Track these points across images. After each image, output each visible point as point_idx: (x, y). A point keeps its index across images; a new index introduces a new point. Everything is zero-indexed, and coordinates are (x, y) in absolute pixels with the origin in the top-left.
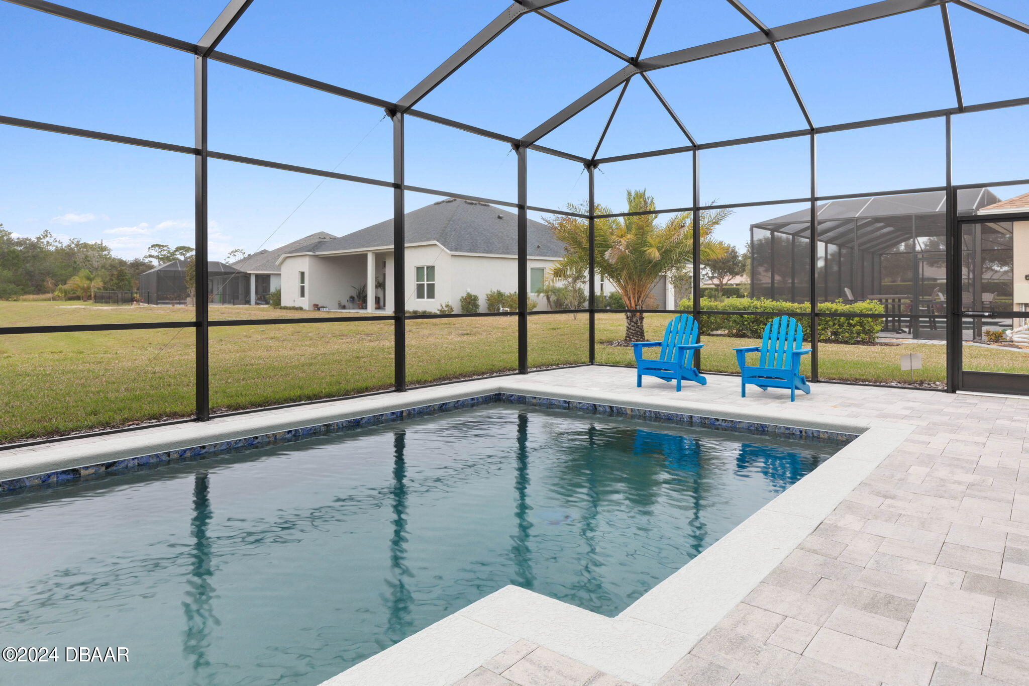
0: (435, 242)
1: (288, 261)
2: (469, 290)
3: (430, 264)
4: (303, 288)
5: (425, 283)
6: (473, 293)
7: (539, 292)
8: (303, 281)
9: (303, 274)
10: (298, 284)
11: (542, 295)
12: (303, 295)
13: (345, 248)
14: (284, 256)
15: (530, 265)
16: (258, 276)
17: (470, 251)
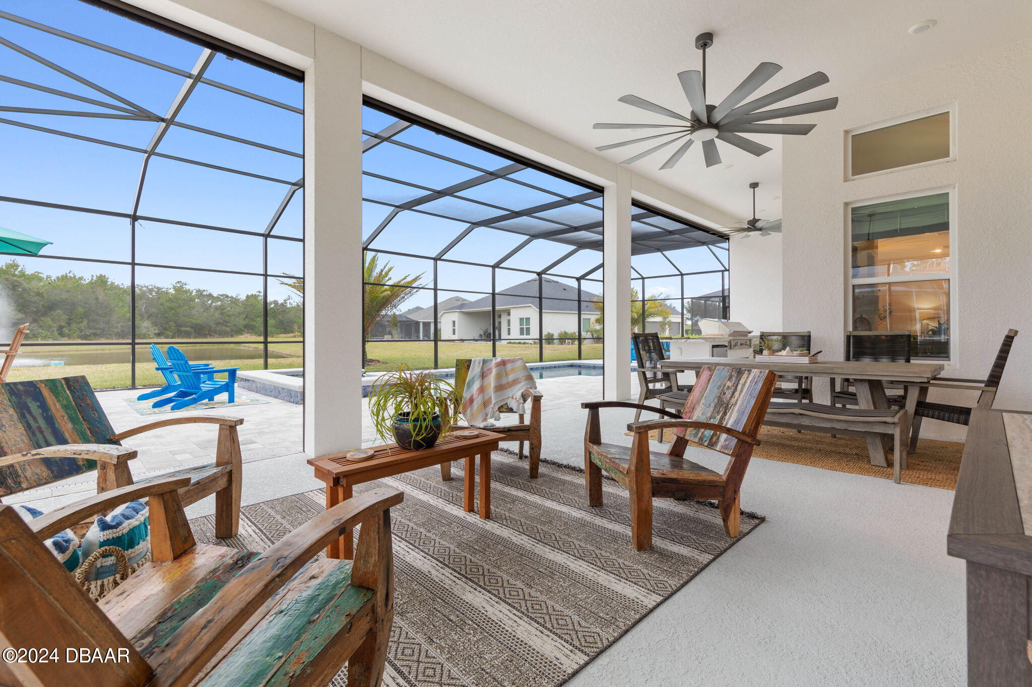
0: (531, 305)
1: (445, 315)
2: (549, 331)
3: (527, 317)
4: (454, 330)
5: (525, 327)
6: (551, 332)
7: (587, 332)
8: (454, 325)
9: (454, 322)
10: (451, 328)
11: (589, 333)
12: (454, 333)
13: (478, 308)
14: (442, 312)
15: (582, 316)
16: (424, 323)
17: (549, 309)
